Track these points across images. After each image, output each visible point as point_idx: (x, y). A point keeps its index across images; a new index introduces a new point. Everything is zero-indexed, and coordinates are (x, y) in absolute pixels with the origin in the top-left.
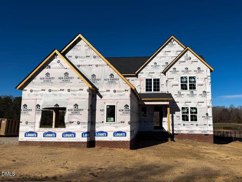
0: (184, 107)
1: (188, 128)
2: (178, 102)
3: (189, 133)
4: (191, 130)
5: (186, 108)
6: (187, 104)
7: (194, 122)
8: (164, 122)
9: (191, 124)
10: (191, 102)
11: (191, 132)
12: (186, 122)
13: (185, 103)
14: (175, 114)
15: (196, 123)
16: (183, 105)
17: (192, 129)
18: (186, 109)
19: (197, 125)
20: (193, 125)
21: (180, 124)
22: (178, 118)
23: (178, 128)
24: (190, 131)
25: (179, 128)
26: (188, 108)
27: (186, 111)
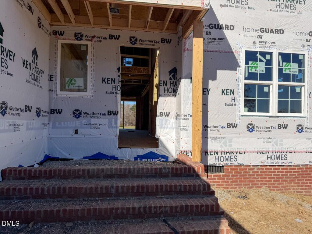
0: (256, 53)
1: (267, 139)
2: (232, 28)
3: (269, 162)
4: (277, 148)
5: (263, 54)
6: (267, 37)
7: (289, 114)
8: (162, 114)
9: (280, 126)
10: (281, 32)
11: (277, 158)
12: (257, 118)
13: (260, 34)
14: (214, 78)
15: (299, 122)
16: (251, 40)
17: (281, 145)
18: (261, 61)
19: (300, 129)
20: (285, 127)
21: (235, 126)
22: (228, 99)
23: (225, 144)
24: (271, 154)
25: (230, 141)
26: (271, 54)
27: (260, 68)
